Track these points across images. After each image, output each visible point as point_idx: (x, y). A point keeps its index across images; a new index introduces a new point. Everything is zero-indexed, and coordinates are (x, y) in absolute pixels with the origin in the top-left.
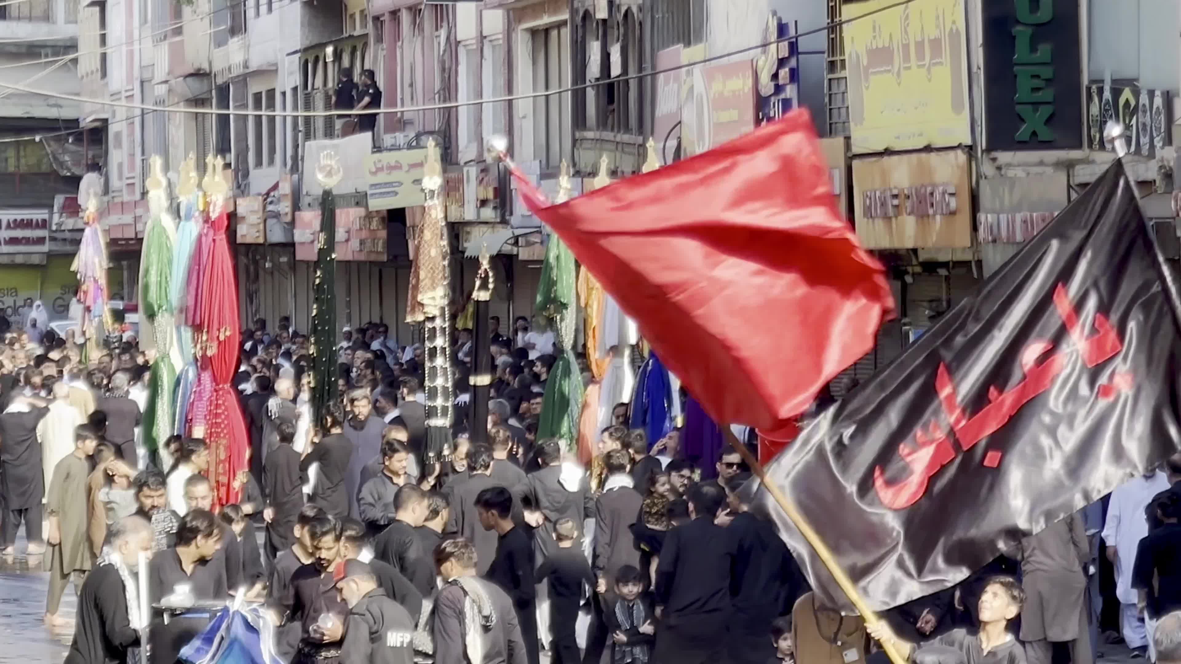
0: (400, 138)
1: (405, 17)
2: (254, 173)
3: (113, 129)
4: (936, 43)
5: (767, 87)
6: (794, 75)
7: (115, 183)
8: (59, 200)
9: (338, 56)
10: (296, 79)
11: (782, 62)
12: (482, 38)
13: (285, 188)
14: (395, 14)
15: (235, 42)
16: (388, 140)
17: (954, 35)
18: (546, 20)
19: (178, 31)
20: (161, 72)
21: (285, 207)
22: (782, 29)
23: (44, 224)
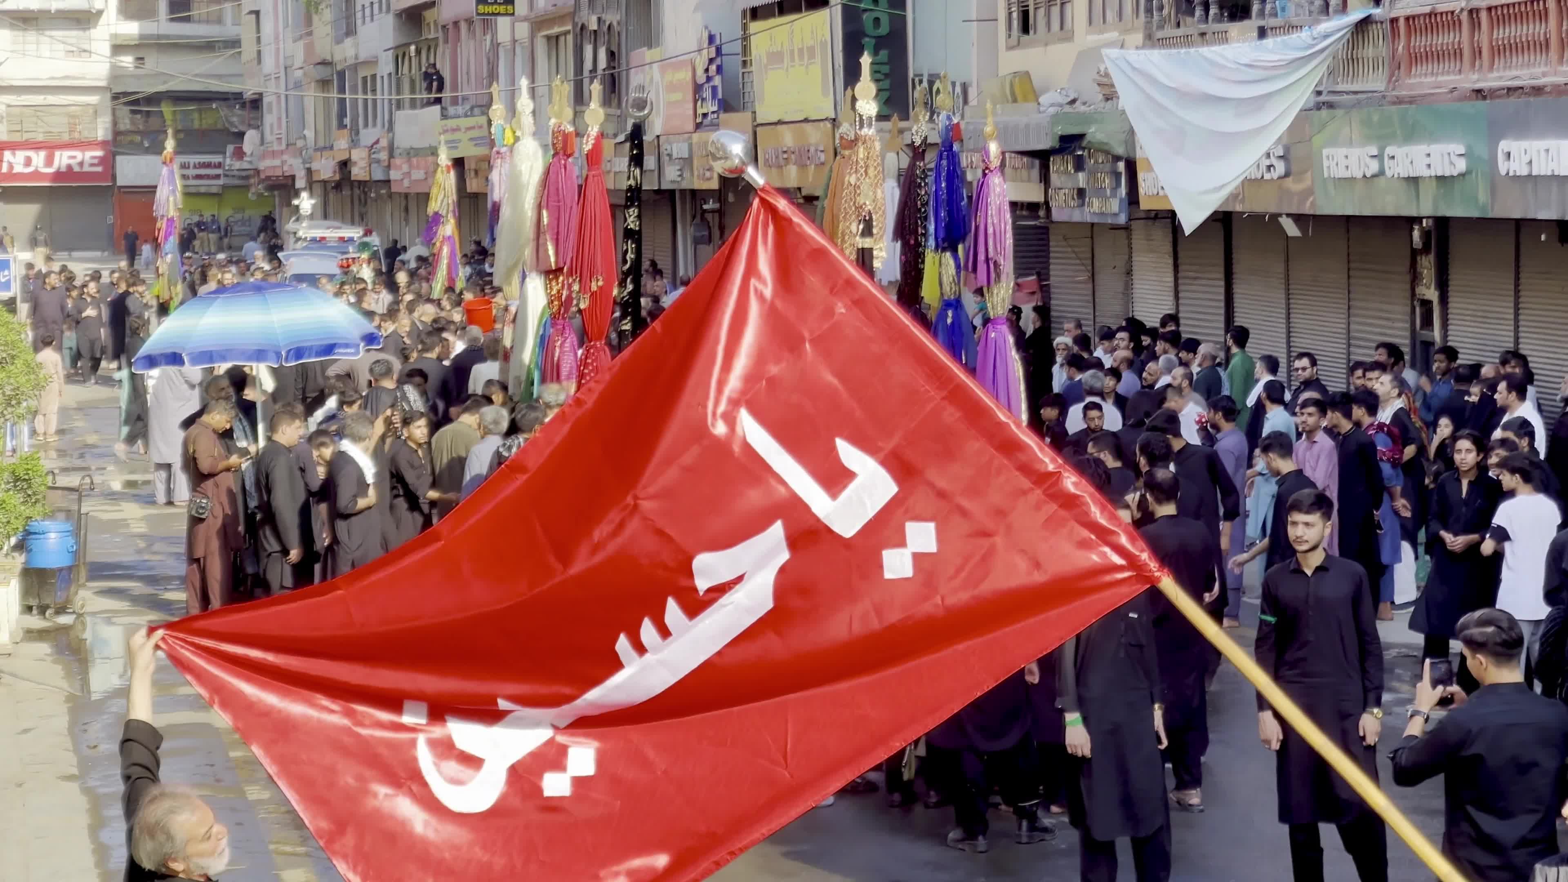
0: (460, 110)
1: (463, 26)
2: (362, 132)
3: (266, 100)
4: (811, 50)
5: (701, 78)
6: (719, 69)
7: (268, 137)
8: (230, 148)
9: (418, 52)
10: (391, 68)
11: (711, 61)
12: (514, 41)
13: (384, 143)
14: (456, 24)
15: (349, 41)
16: (451, 110)
17: (823, 44)
18: (556, 30)
19: (310, 34)
20: (299, 61)
21: (383, 156)
22: (711, 39)
23: (219, 165)
